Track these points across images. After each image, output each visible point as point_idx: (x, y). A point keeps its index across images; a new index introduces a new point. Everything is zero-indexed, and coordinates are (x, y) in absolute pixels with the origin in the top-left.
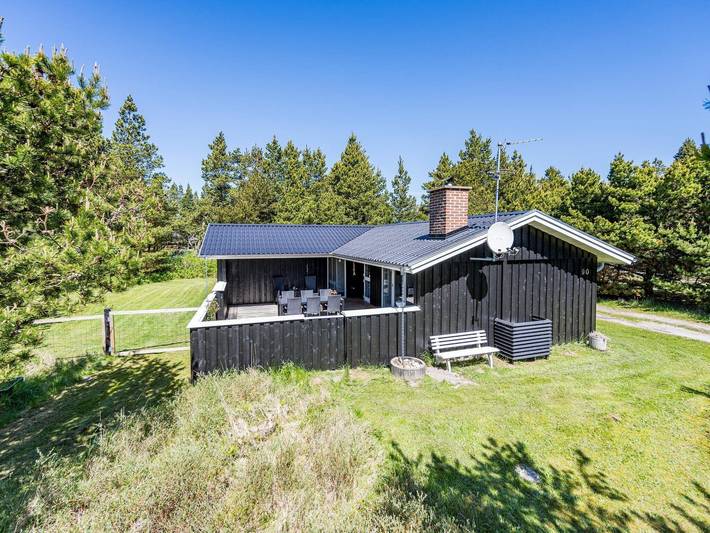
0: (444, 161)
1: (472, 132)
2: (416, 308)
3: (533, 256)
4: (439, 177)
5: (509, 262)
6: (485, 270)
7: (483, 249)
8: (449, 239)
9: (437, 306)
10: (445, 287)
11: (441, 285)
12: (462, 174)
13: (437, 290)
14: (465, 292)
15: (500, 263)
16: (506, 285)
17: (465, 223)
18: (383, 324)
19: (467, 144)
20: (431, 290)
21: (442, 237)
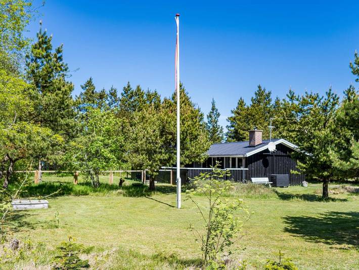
0: (241, 103)
1: (259, 87)
2: (247, 169)
3: (283, 154)
4: (239, 114)
5: (275, 156)
6: (268, 158)
7: (267, 150)
8: (256, 147)
9: (253, 168)
10: (256, 163)
11: (254, 162)
12: (253, 114)
13: (253, 163)
14: (262, 165)
15: (272, 156)
16: (275, 164)
17: (261, 143)
18: (238, 173)
19: (256, 94)
20: (251, 164)
21: (254, 147)
